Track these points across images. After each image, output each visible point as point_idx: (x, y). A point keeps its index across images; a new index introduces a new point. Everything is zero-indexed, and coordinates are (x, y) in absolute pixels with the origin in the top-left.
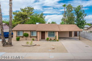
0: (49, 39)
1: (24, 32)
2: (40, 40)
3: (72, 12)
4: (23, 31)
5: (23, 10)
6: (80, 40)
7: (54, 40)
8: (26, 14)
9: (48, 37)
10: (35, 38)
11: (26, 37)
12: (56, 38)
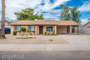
0: (47, 33)
1: (22, 27)
2: (37, 35)
3: (69, 13)
4: (21, 25)
5: (24, 11)
6: (78, 34)
7: (52, 34)
8: (27, 14)
9: (46, 32)
10: (33, 33)
11: (23, 31)
12: (54, 33)
